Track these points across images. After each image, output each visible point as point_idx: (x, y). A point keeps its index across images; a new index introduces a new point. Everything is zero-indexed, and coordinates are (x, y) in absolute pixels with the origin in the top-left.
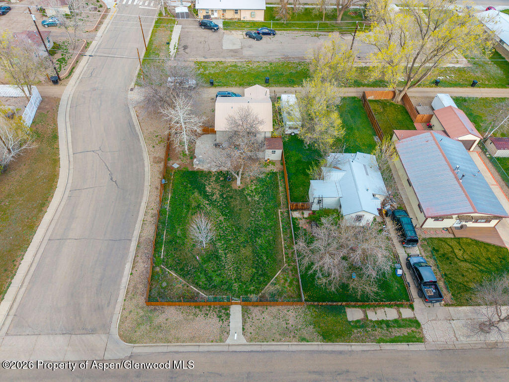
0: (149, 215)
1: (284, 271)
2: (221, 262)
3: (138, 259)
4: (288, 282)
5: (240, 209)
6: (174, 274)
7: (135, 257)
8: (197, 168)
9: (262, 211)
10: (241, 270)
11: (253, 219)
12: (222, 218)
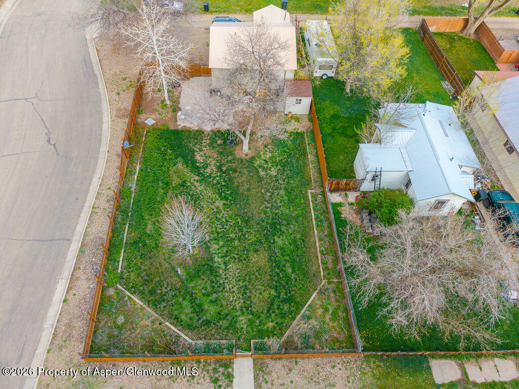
0: (103, 199)
1: (321, 292)
2: (218, 278)
3: (79, 273)
4: (330, 312)
5: (249, 190)
6: (138, 301)
7: (75, 270)
8: (182, 125)
9: (282, 192)
10: (251, 292)
11: (269, 205)
12: (220, 203)
